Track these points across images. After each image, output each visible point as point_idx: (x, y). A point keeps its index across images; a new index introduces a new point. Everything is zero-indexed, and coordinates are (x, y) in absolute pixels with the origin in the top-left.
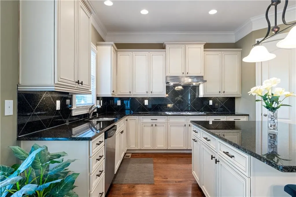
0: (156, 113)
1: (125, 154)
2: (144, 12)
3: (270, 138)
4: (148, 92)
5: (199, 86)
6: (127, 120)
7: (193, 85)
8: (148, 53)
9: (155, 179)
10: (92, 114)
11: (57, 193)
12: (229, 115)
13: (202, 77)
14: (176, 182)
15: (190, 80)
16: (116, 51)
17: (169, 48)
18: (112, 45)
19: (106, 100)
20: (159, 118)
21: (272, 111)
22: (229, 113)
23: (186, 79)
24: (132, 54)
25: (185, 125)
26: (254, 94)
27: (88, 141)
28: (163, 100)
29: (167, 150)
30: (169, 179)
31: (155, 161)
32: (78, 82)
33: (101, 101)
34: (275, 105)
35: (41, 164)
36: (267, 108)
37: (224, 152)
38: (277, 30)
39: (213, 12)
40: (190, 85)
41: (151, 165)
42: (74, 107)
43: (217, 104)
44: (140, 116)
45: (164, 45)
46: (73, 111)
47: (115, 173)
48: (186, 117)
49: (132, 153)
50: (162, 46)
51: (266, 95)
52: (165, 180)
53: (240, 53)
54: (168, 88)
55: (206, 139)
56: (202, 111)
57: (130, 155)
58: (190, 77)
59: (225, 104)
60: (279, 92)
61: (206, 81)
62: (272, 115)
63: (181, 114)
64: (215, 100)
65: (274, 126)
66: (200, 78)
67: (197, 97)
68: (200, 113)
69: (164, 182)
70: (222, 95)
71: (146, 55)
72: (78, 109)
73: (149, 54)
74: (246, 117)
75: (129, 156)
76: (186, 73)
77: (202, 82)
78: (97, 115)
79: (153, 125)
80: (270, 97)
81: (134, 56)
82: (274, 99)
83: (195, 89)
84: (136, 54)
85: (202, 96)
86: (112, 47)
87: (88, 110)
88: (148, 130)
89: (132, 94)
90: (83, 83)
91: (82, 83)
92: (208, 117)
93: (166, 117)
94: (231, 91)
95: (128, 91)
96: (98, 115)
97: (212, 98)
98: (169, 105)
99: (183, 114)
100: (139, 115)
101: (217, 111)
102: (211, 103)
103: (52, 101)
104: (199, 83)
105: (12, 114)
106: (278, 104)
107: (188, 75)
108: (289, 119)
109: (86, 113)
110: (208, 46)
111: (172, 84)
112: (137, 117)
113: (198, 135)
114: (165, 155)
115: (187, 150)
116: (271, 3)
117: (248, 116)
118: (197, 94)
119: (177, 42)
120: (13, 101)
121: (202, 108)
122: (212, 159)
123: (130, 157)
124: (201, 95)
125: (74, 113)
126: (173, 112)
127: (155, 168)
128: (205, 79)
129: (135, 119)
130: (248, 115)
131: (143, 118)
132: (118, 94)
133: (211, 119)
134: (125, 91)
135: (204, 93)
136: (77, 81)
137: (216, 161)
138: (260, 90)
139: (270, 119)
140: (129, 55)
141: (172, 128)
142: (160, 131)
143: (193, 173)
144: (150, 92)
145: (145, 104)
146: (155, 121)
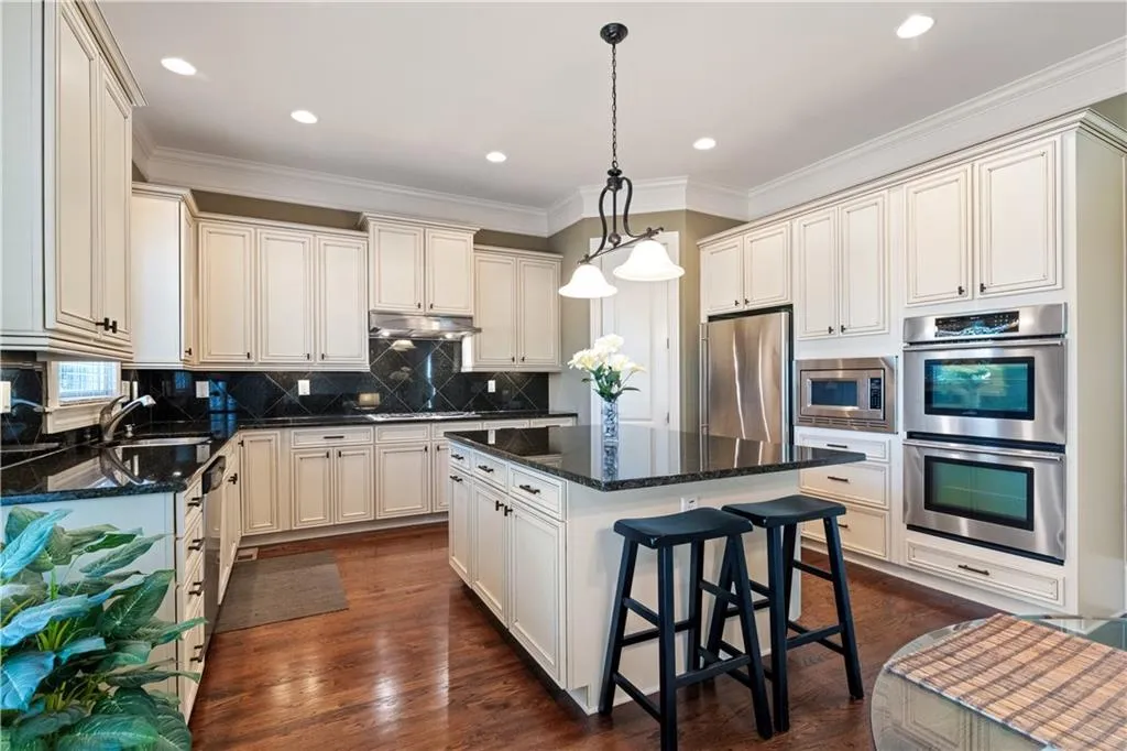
0: (339, 419)
1: (238, 549)
2: (304, 117)
3: (605, 455)
4: (312, 354)
5: (461, 343)
6: (242, 443)
7: (444, 337)
8: (311, 236)
9: (348, 597)
10: (111, 429)
11: (118, 623)
12: (535, 417)
13: (471, 318)
14: (408, 593)
15: (435, 326)
16: (193, 216)
17: (376, 231)
18: (184, 199)
19: (150, 379)
20: (347, 432)
21: (610, 401)
22: (533, 413)
23: (424, 321)
24: (256, 234)
25: (426, 449)
26: (579, 366)
27: (171, 496)
28: (360, 379)
29: (375, 522)
30: (387, 592)
31: (340, 556)
32: (105, 324)
33: (135, 384)
34: (615, 390)
35: (50, 558)
36: (602, 394)
37: (521, 487)
38: (616, 240)
39: (496, 157)
40: (438, 337)
41: (331, 568)
42: (53, 405)
43: (506, 392)
44: (287, 430)
45: (361, 218)
46: (49, 417)
47: (220, 602)
48: (428, 425)
49: (260, 547)
50: (353, 222)
51: (600, 369)
52: (379, 594)
53: (557, 265)
54: (375, 345)
55: (484, 468)
56: (470, 411)
57: (254, 552)
58: (436, 316)
59: (525, 390)
60: (620, 363)
61: (479, 330)
62: (609, 407)
63: (415, 418)
64: (500, 378)
65: (613, 429)
66: (464, 322)
67: (455, 370)
68: (466, 415)
69: (377, 598)
70: (519, 368)
71: (303, 243)
72: (66, 410)
73: (314, 240)
74: (570, 419)
75: (251, 556)
76: (428, 305)
77: (470, 333)
78: (126, 432)
79: (331, 455)
80: (606, 373)
81: (264, 240)
82: (614, 378)
83: (453, 348)
84: (269, 236)
85: (470, 370)
86: (183, 206)
87: (98, 415)
88: (314, 470)
89: (257, 360)
90: (118, 328)
91: (114, 327)
92: (486, 423)
93: (371, 428)
94: (539, 357)
95: (242, 353)
96: (133, 432)
97: (494, 373)
98: (366, 398)
99: (420, 418)
100: (284, 427)
101: (508, 408)
102: (492, 386)
104: (462, 334)
106: (619, 386)
107: (432, 311)
108: (650, 420)
109: (91, 423)
110: (484, 238)
111: (385, 333)
112: (278, 432)
113: (465, 464)
114: (367, 537)
115: (432, 515)
116: (606, 185)
117: (575, 418)
118: (456, 365)
119: (401, 217)
121: (470, 402)
122: (497, 509)
123: (255, 558)
124: (468, 365)
125: (53, 426)
126: (389, 413)
127: (343, 573)
128: (476, 325)
129: (269, 438)
130: (575, 415)
131: (296, 434)
132: (201, 360)
133: (492, 427)
134: (228, 352)
135: (476, 361)
136: (103, 321)
137: (507, 511)
138: (590, 359)
139: (606, 417)
140: (243, 236)
141: (391, 459)
142: (354, 470)
143: (451, 563)
144: (319, 357)
145: (301, 393)
146: (338, 441)
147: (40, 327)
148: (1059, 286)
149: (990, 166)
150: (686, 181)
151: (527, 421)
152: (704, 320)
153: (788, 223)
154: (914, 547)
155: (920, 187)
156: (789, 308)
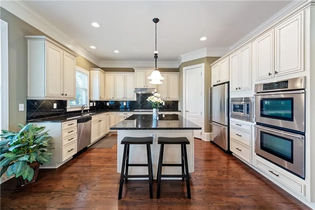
0: (126, 110)
1: (108, 134)
2: (117, 52)
4: (124, 97)
6: (108, 114)
7: (152, 93)
8: (124, 74)
9: (114, 146)
10: (83, 111)
13: (156, 89)
16: (104, 73)
17: (136, 71)
20: (128, 113)
27: (61, 123)
32: (63, 95)
42: (68, 107)
45: (133, 69)
46: (67, 109)
54: (138, 95)
59: (172, 105)
64: (166, 102)
66: (154, 90)
70: (168, 100)
72: (71, 108)
74: (179, 112)
78: (88, 111)
79: (125, 117)
81: (116, 76)
86: (100, 71)
87: (80, 109)
91: (66, 95)
92: (162, 112)
93: (133, 112)
95: (112, 97)
103: (50, 104)
105: (23, 110)
107: (147, 88)
112: (116, 112)
119: (141, 68)
120: (24, 104)
123: (110, 136)
129: (114, 113)
130: (181, 111)
131: (119, 113)
132: (106, 99)
133: (163, 114)
140: (112, 75)
145: (124, 105)
146: (126, 115)
147: (44, 96)
148: (302, 70)
149: (280, 28)
150: (206, 49)
151: (168, 112)
152: (212, 86)
153: (228, 57)
154: (258, 161)
155: (259, 40)
156: (228, 83)
